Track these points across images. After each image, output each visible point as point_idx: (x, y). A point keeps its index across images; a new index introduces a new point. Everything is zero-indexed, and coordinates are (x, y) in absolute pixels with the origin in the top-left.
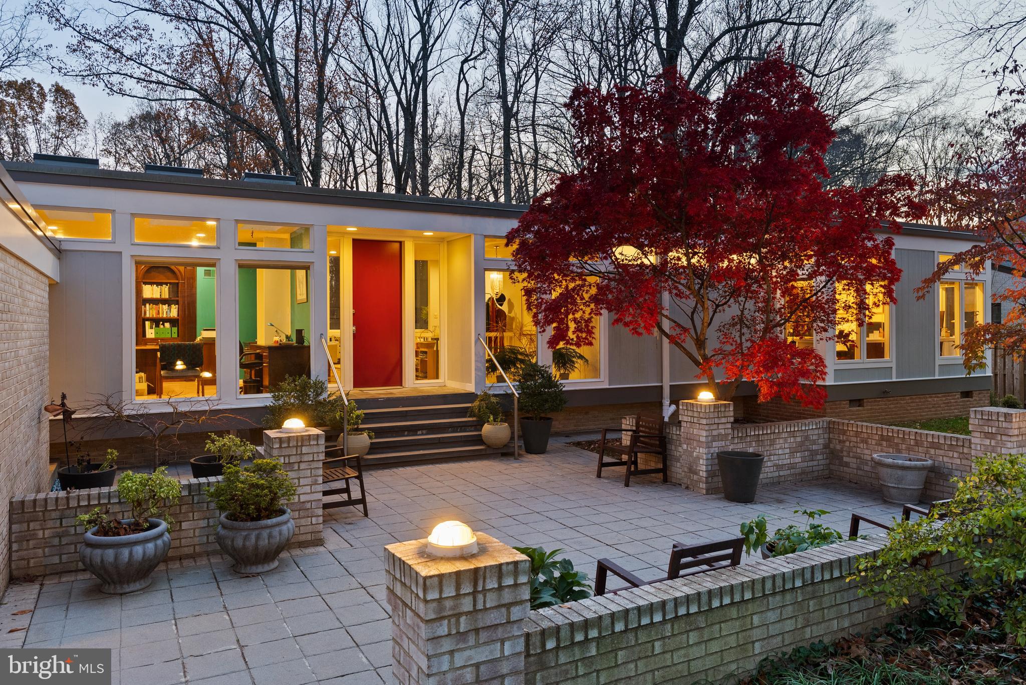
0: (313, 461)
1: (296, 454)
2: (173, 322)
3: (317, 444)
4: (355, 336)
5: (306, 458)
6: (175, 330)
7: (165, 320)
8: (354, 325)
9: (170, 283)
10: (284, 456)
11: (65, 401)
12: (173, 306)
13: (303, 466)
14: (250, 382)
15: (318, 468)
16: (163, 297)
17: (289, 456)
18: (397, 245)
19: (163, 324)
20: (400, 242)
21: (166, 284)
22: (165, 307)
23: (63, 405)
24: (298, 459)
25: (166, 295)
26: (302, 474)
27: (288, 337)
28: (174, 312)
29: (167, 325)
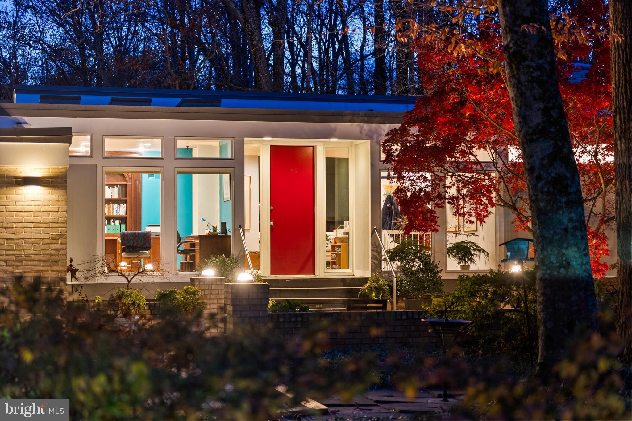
0: (218, 294)
1: (208, 290)
2: (122, 220)
3: (221, 284)
4: (272, 229)
5: (214, 292)
6: (123, 226)
7: (115, 218)
8: (272, 219)
9: (120, 185)
10: (202, 290)
11: (72, 263)
12: (122, 205)
13: (212, 297)
14: (185, 263)
15: (221, 299)
16: (114, 197)
17: (204, 290)
18: (311, 149)
19: (114, 222)
20: (313, 147)
21: (116, 185)
22: (116, 206)
23: (71, 265)
24: (209, 292)
25: (116, 196)
26: (212, 302)
27: (215, 229)
28: (122, 210)
29: (117, 222)
